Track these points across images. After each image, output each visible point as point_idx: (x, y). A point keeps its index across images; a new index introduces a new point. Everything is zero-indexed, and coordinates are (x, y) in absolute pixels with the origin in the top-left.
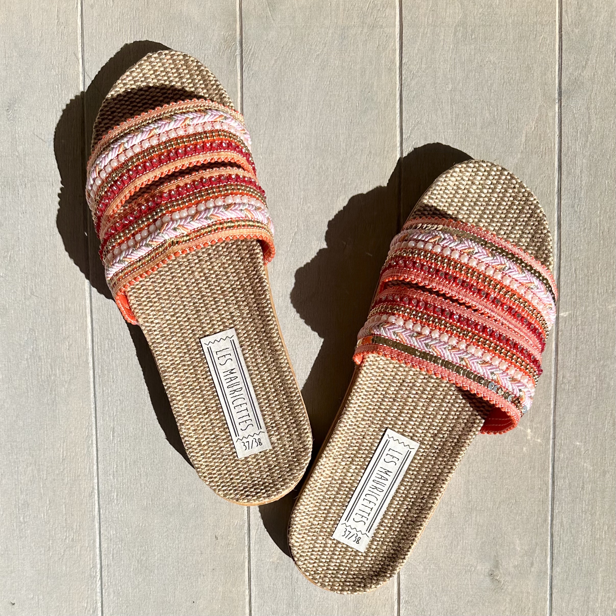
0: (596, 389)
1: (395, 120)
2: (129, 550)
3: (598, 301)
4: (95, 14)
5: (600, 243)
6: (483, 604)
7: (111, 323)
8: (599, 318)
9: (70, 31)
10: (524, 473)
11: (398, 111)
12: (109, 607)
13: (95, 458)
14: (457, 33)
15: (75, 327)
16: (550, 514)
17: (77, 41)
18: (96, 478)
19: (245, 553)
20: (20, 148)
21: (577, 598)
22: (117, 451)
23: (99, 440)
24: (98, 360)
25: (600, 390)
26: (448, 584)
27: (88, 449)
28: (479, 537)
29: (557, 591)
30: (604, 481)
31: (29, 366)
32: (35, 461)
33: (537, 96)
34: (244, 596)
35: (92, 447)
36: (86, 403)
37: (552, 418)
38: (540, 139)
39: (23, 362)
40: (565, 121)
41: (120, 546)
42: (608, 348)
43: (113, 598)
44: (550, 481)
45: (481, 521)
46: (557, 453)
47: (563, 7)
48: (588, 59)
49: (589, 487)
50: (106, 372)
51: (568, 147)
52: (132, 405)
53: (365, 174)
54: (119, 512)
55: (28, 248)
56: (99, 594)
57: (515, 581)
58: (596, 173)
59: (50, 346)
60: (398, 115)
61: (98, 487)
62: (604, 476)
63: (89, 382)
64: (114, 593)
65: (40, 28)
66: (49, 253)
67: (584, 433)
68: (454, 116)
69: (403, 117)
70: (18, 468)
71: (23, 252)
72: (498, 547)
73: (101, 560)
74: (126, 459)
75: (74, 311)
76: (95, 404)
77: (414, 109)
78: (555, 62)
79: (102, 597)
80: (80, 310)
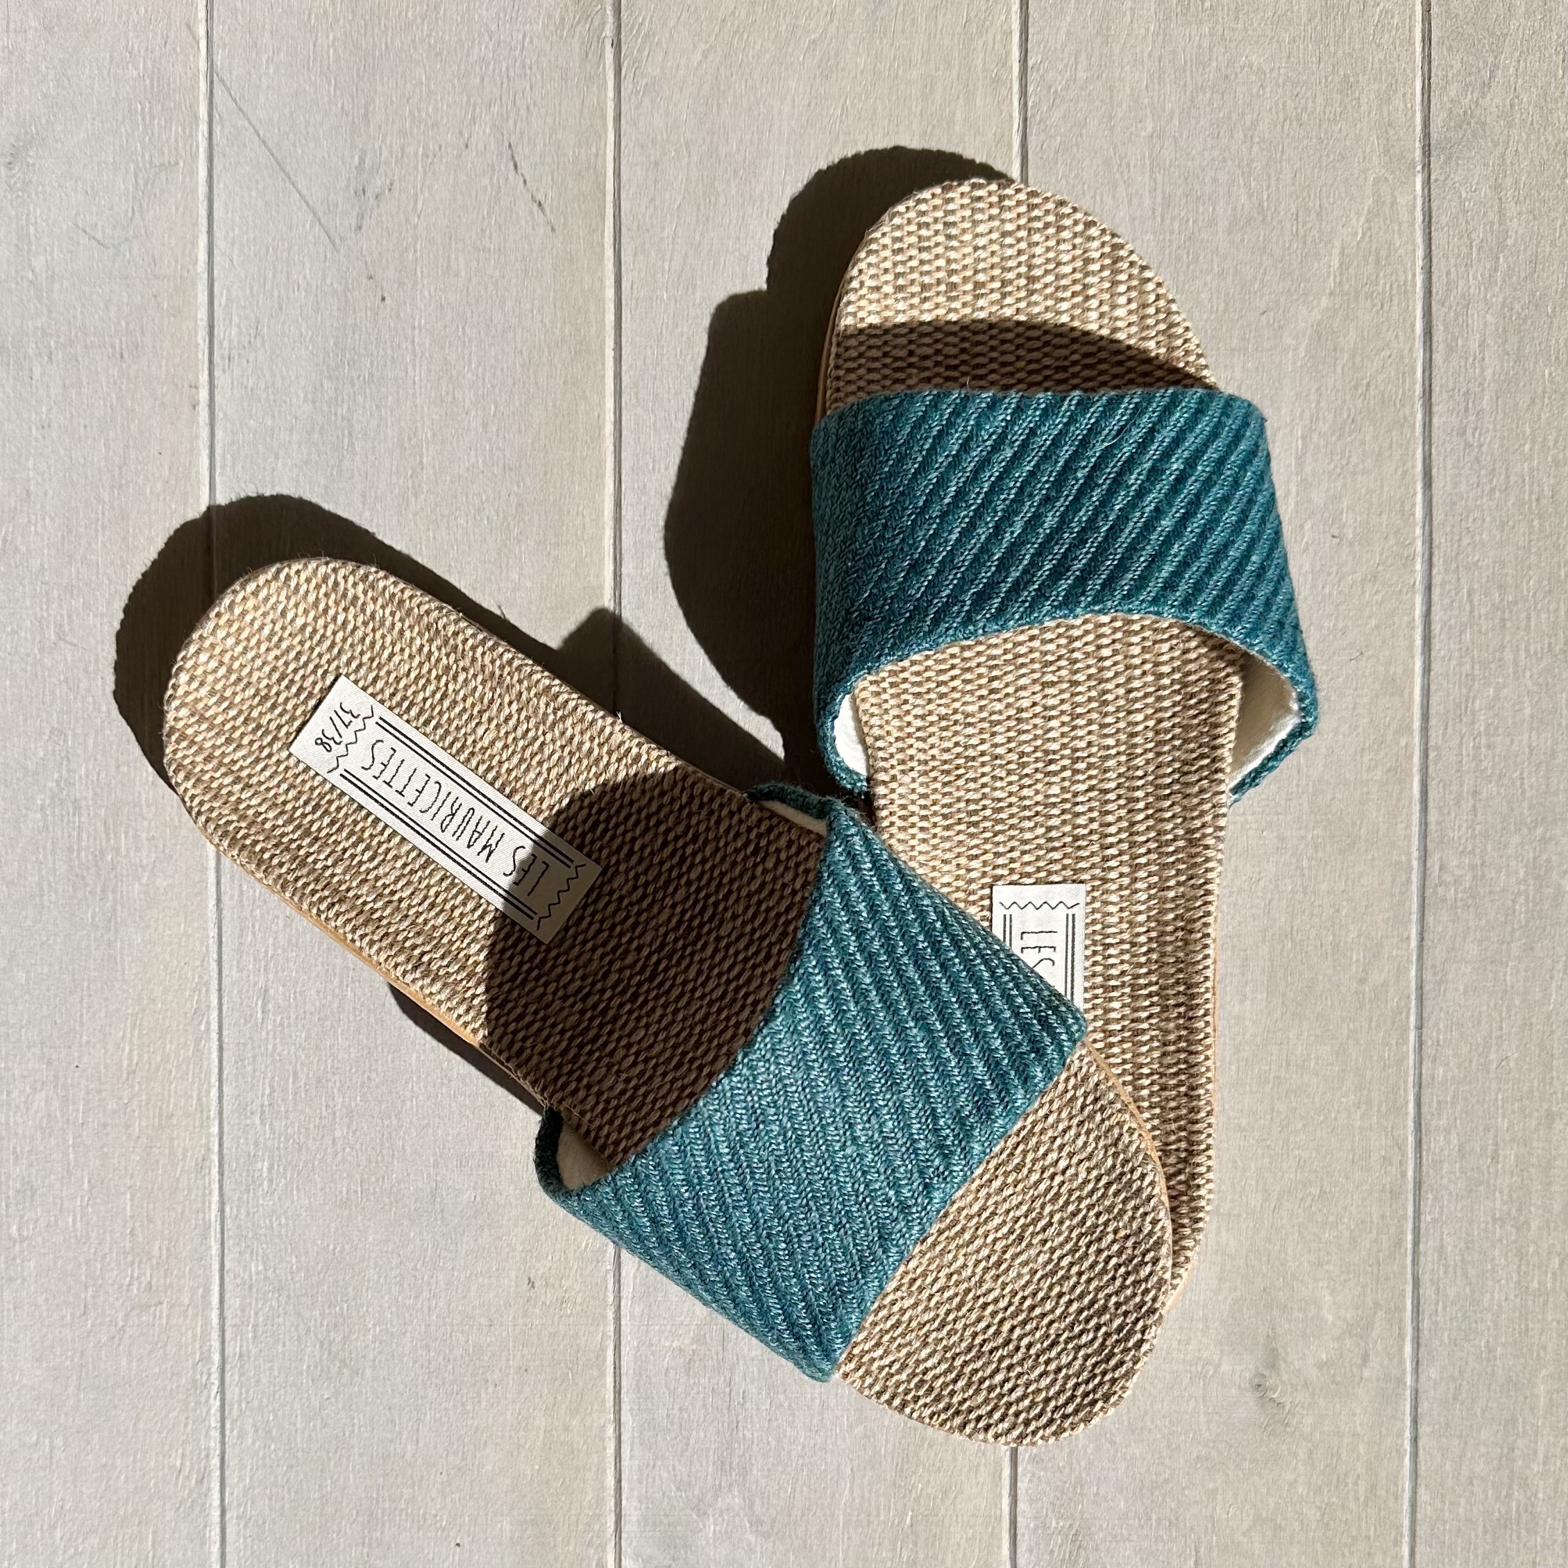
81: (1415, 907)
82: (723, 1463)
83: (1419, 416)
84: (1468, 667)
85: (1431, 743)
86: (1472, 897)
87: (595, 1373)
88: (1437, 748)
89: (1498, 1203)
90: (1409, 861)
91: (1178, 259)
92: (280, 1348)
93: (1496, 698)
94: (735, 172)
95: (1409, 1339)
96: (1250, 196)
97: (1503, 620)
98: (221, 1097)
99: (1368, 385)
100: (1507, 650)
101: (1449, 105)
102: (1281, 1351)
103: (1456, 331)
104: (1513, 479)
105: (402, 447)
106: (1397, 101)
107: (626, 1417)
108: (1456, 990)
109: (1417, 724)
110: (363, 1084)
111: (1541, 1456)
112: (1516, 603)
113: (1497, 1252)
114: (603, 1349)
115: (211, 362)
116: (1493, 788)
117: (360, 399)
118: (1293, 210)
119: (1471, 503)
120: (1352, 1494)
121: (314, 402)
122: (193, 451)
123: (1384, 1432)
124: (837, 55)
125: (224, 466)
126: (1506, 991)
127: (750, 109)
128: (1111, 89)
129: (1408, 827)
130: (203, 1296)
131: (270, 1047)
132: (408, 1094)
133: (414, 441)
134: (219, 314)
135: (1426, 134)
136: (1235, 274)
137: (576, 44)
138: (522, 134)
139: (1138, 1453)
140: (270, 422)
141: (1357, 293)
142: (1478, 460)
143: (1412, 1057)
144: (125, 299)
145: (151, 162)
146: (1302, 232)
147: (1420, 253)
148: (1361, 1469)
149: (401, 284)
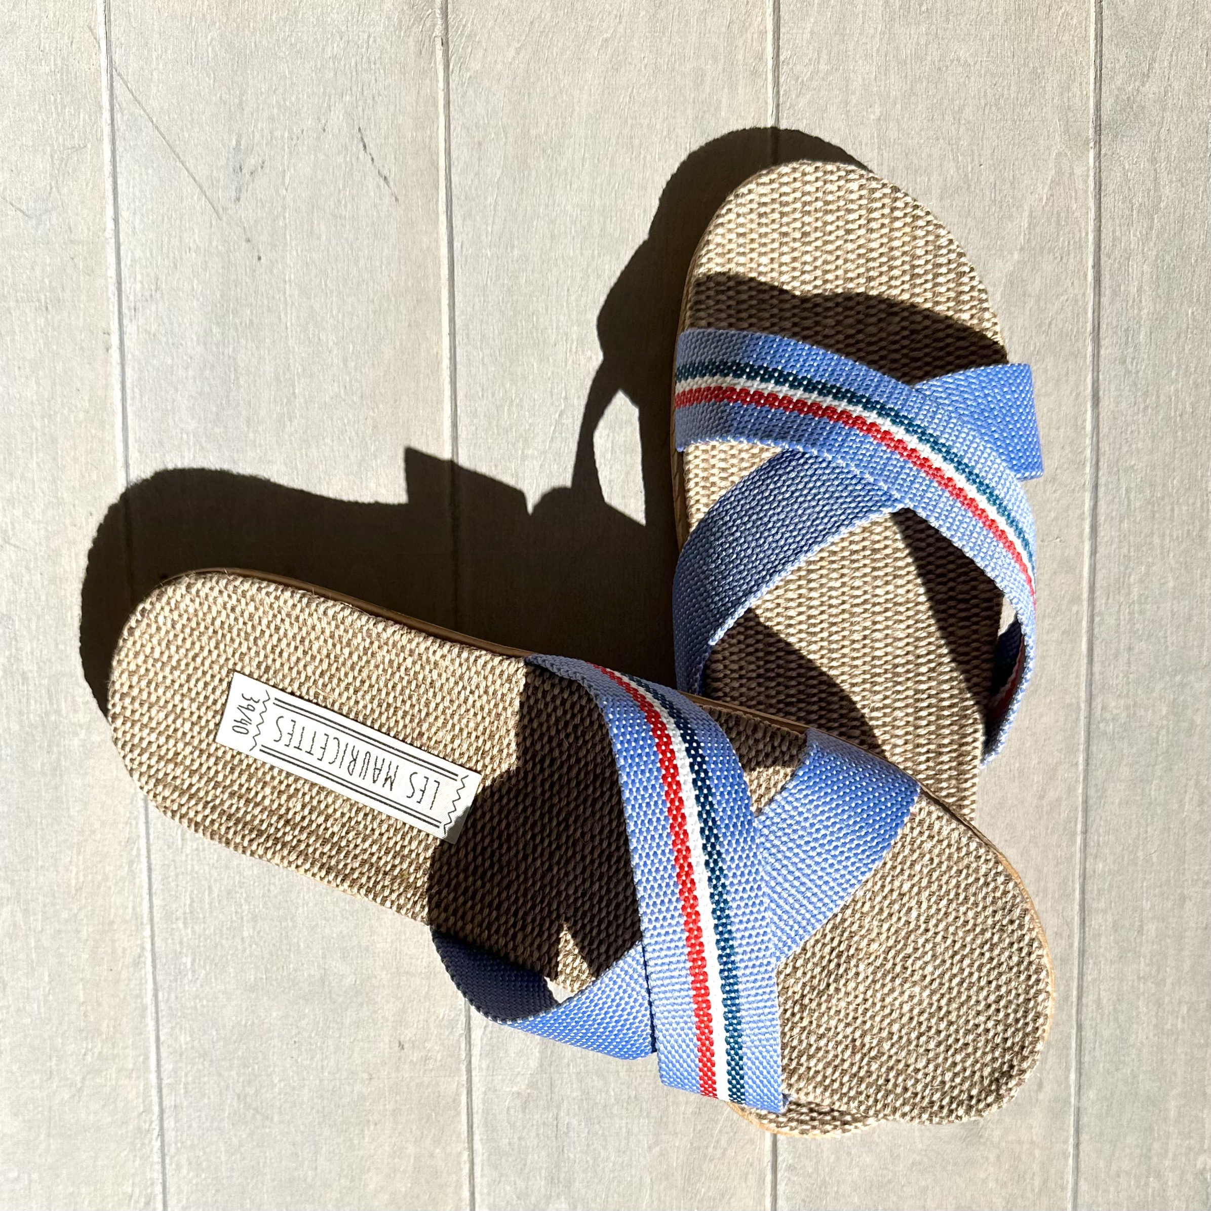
81: (1082, 739)
82: (552, 1178)
83: (1090, 349)
84: (1125, 550)
85: (1097, 610)
86: (1125, 730)
87: (452, 1112)
88: (1101, 614)
89: (1142, 964)
90: (1078, 703)
92: (206, 1101)
93: (1147, 574)
94: (544, 151)
95: (1073, 1070)
96: (958, 168)
97: (1153, 512)
98: (151, 907)
99: (1050, 324)
100: (1156, 536)
101: (1116, 92)
104: (1162, 398)
105: (278, 379)
106: (1075, 88)
107: (478, 1146)
108: (1113, 803)
109: (1085, 595)
111: (1170, 1155)
112: (1163, 498)
113: (1140, 1003)
114: (458, 1095)
115: (120, 312)
116: (1143, 645)
117: (243, 341)
118: (992, 180)
119: (1129, 419)
120: (1029, 1187)
121: (205, 344)
122: (107, 386)
124: (624, 52)
125: (133, 398)
126: (1150, 803)
127: (555, 97)
128: (847, 80)
129: (1077, 677)
130: (144, 1062)
133: (287, 376)
134: (125, 273)
135: (1098, 117)
137: (411, 41)
139: (868, 1160)
140: (170, 362)
141: (1042, 249)
142: (1135, 385)
143: (1078, 855)
144: (48, 261)
145: (64, 145)
146: (998, 198)
147: (1092, 215)
148: (1036, 1167)
149: (274, 246)
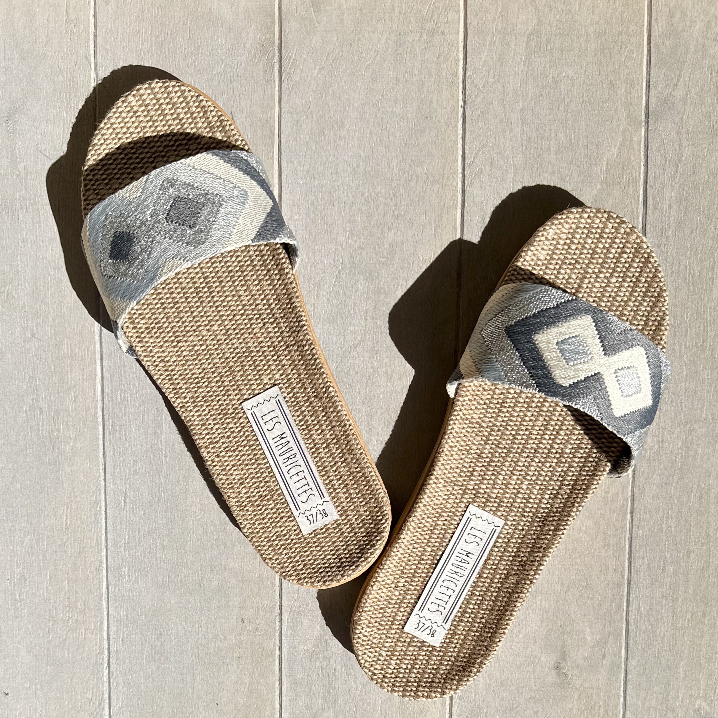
0: (682, 457)
1: (456, 141)
2: (142, 634)
3: (685, 356)
4: (111, 11)
5: (689, 289)
6: (548, 701)
7: (125, 371)
8: (687, 375)
9: (81, 31)
10: (597, 551)
11: (460, 132)
12: (118, 698)
13: (104, 528)
14: (530, 43)
15: (83, 375)
16: (625, 599)
17: (88, 42)
18: (105, 550)
19: (275, 639)
20: (21, 166)
21: (655, 695)
22: (129, 520)
23: (108, 507)
24: (109, 414)
25: (685, 458)
26: (508, 678)
27: (95, 517)
28: (545, 624)
29: (632, 687)
30: (688, 563)
31: (28, 420)
32: (34, 530)
33: (620, 118)
34: (274, 688)
35: (101, 514)
36: (94, 464)
37: (630, 489)
38: (623, 168)
39: (21, 415)
40: (653, 148)
41: (131, 629)
42: (696, 410)
43: (123, 688)
44: (627, 561)
45: (547, 606)
46: (635, 529)
47: (653, 14)
48: (680, 76)
49: (670, 569)
50: (117, 428)
51: (655, 178)
52: (148, 466)
53: (421, 204)
54: (130, 589)
55: (28, 283)
56: (106, 684)
57: (585, 674)
58: (686, 208)
59: (52, 397)
60: (460, 136)
61: (107, 560)
62: (689, 557)
63: (97, 439)
64: (124, 683)
65: (45, 26)
66: (53, 289)
67: (666, 507)
68: (524, 139)
69: (466, 138)
70: (14, 537)
71: (23, 287)
72: (565, 636)
73: (109, 645)
74: (139, 529)
75: (82, 357)
76: (105, 465)
77: (479, 130)
78: (642, 79)
79: (109, 688)
80: (88, 356)
91: (533, 166)
102: (567, 652)
103: (658, 199)
110: (168, 535)
123: (612, 687)
131: (128, 518)
132: (189, 539)
136: (558, 173)
138: (237, 108)
